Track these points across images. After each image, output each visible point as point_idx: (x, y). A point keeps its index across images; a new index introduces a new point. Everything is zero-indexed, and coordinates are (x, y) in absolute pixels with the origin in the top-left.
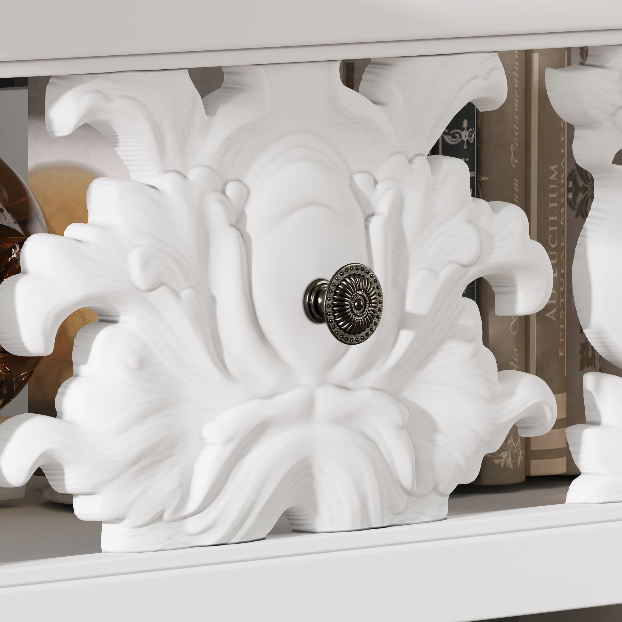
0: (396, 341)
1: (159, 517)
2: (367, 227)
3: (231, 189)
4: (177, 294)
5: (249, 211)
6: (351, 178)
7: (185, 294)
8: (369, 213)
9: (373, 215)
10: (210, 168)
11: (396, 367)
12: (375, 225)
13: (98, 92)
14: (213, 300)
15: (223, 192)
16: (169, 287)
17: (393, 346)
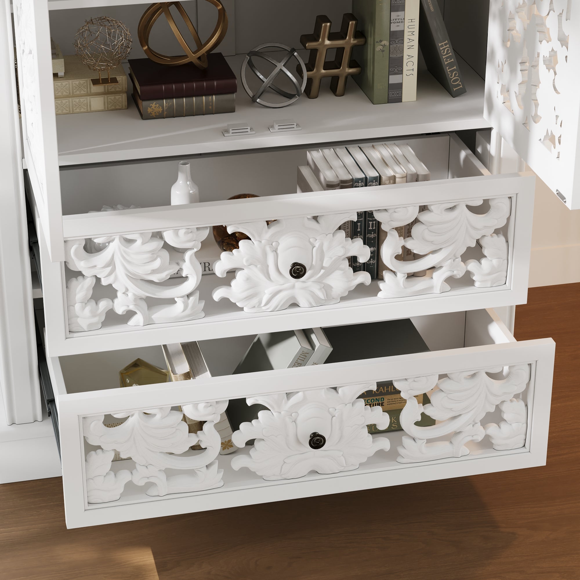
0: (320, 271)
1: (254, 307)
2: (312, 250)
3: (274, 244)
4: (256, 266)
5: (279, 248)
6: (309, 239)
7: (258, 266)
8: (314, 246)
9: (315, 247)
10: (268, 240)
11: (320, 277)
12: (315, 249)
13: (235, 227)
14: (268, 266)
15: (272, 244)
16: (254, 265)
17: (319, 273)
